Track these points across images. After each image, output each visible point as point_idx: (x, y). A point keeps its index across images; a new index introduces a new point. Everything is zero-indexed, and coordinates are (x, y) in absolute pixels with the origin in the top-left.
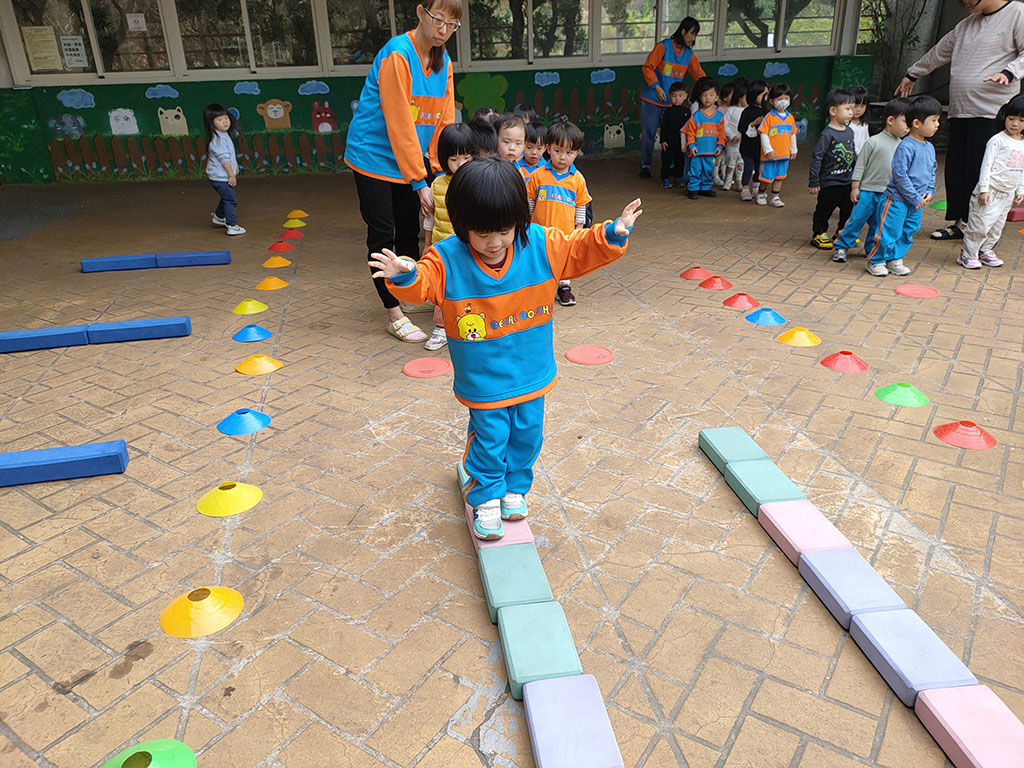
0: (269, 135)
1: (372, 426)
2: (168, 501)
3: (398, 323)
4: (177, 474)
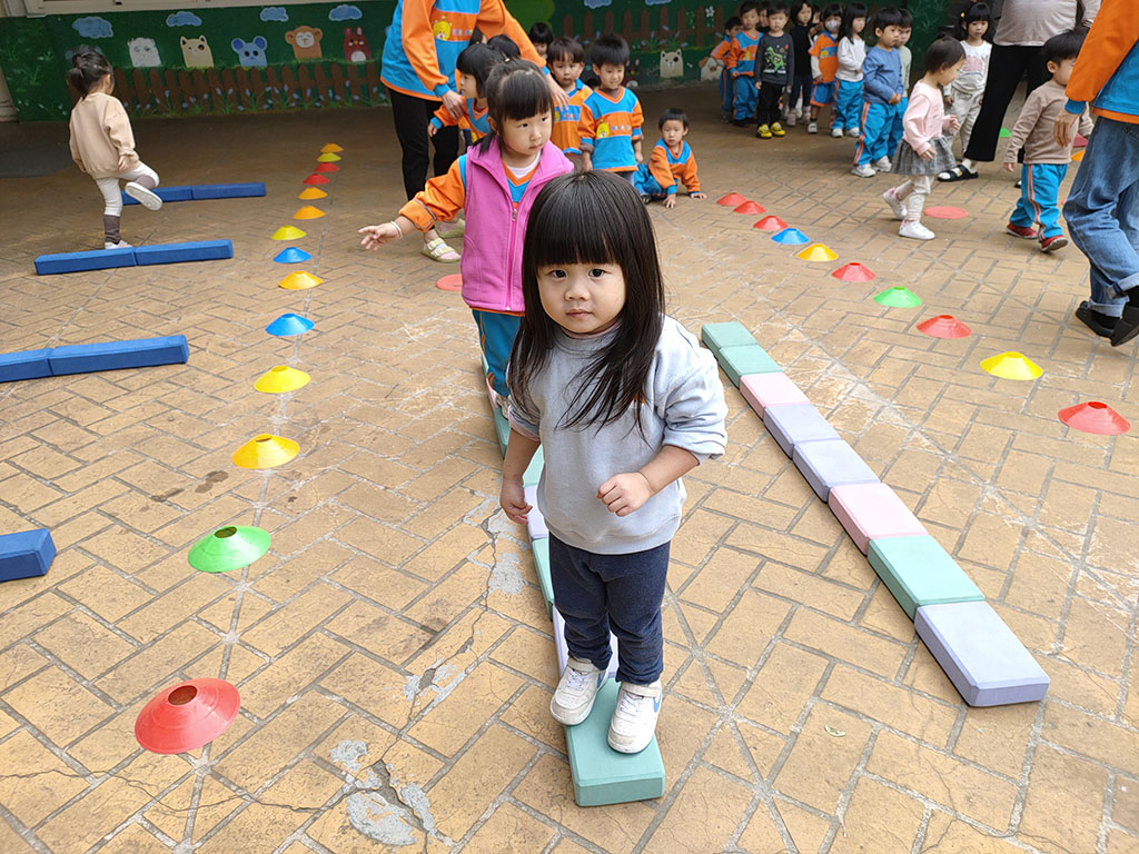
0: (299, 66)
1: (407, 328)
2: (228, 383)
3: (433, 244)
4: (234, 364)
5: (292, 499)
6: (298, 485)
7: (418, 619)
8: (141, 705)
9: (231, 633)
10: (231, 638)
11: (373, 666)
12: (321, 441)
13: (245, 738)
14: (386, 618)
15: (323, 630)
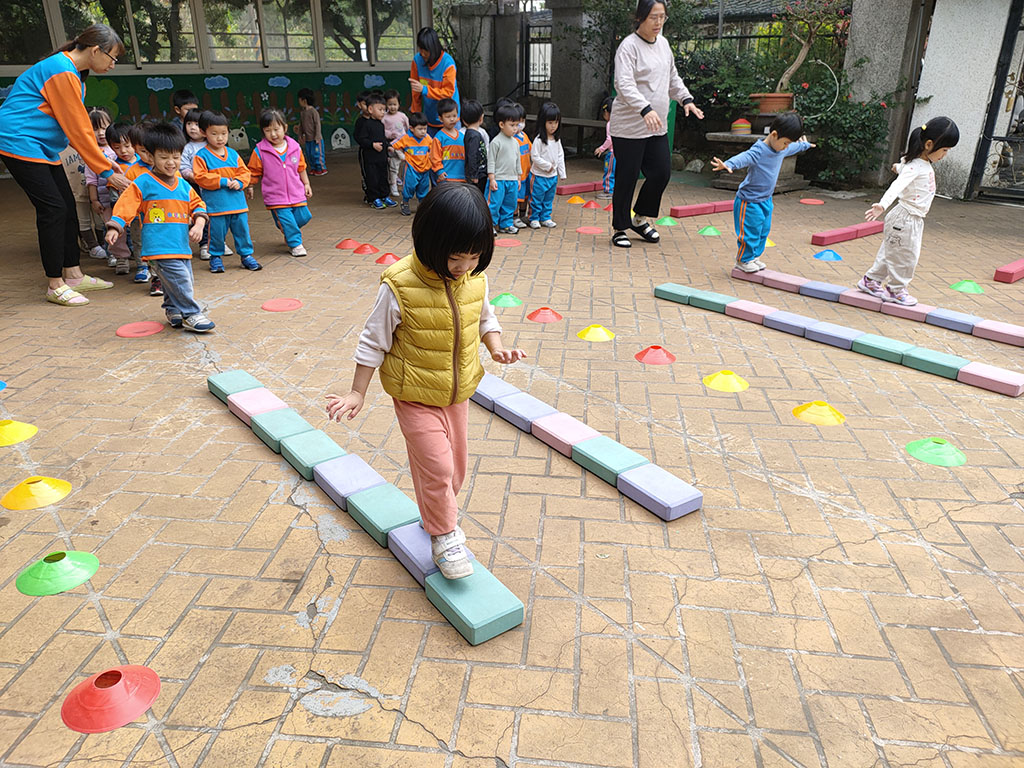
1: (111, 373)
5: (94, 523)
6: (93, 512)
7: (277, 576)
9: (109, 632)
10: (110, 635)
11: (260, 617)
12: (89, 475)
13: (180, 695)
14: (248, 583)
15: (196, 607)
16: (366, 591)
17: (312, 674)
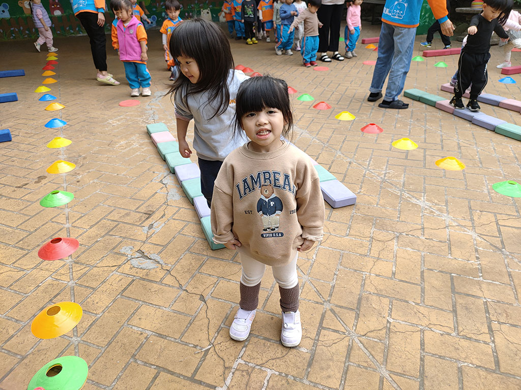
1: (110, 121)
2: (34, 146)
4: (34, 140)
5: (78, 182)
6: (79, 177)
7: (143, 211)
8: (38, 249)
9: (67, 224)
10: (67, 225)
11: (129, 226)
12: (84, 162)
13: (84, 252)
14: (130, 213)
15: (105, 219)
16: (177, 222)
17: (140, 251)
